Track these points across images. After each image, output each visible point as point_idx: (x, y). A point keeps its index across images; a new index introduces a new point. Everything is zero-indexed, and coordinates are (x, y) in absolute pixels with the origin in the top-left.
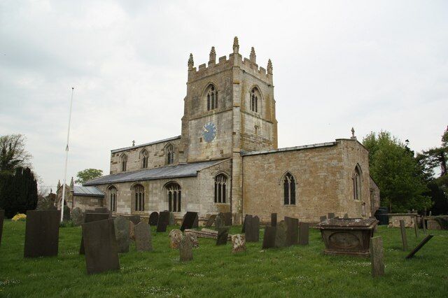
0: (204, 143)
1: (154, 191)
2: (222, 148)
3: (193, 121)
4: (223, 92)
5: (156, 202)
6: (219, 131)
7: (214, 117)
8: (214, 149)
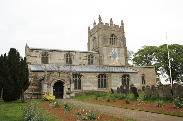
0: (112, 58)
1: (115, 78)
2: (121, 62)
3: (105, 47)
4: (119, 40)
5: (117, 83)
6: (119, 55)
7: (116, 49)
8: (117, 62)
